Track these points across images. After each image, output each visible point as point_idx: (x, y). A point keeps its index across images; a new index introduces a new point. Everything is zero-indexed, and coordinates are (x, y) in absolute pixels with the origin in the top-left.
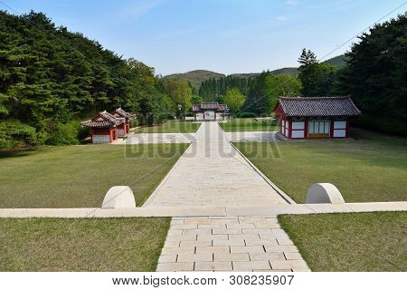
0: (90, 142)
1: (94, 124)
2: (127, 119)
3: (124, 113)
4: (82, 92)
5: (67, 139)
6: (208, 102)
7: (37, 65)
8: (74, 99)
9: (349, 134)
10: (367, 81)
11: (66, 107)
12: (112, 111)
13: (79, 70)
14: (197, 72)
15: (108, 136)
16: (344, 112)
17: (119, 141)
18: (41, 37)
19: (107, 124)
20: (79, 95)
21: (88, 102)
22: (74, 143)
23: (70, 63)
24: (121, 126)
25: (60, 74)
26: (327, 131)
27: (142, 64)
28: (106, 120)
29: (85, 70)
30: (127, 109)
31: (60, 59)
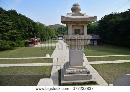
0: (28, 46)
1: (29, 41)
2: (38, 40)
3: (37, 38)
4: (25, 32)
5: (22, 45)
6: (60, 34)
7: (14, 25)
8: (23, 34)
9: (98, 44)
10: (103, 30)
11: (22, 36)
12: (34, 37)
13: (25, 26)
14: (56, 25)
15: (33, 45)
16: (96, 38)
17: (36, 46)
18: (14, 17)
19: (33, 41)
20: (24, 33)
21: (27, 35)
22: (24, 46)
23: (23, 24)
24: (36, 42)
25: (20, 27)
26: (92, 43)
27: (41, 23)
28: (32, 40)
29: (26, 26)
30: (37, 37)
31: (20, 23)
